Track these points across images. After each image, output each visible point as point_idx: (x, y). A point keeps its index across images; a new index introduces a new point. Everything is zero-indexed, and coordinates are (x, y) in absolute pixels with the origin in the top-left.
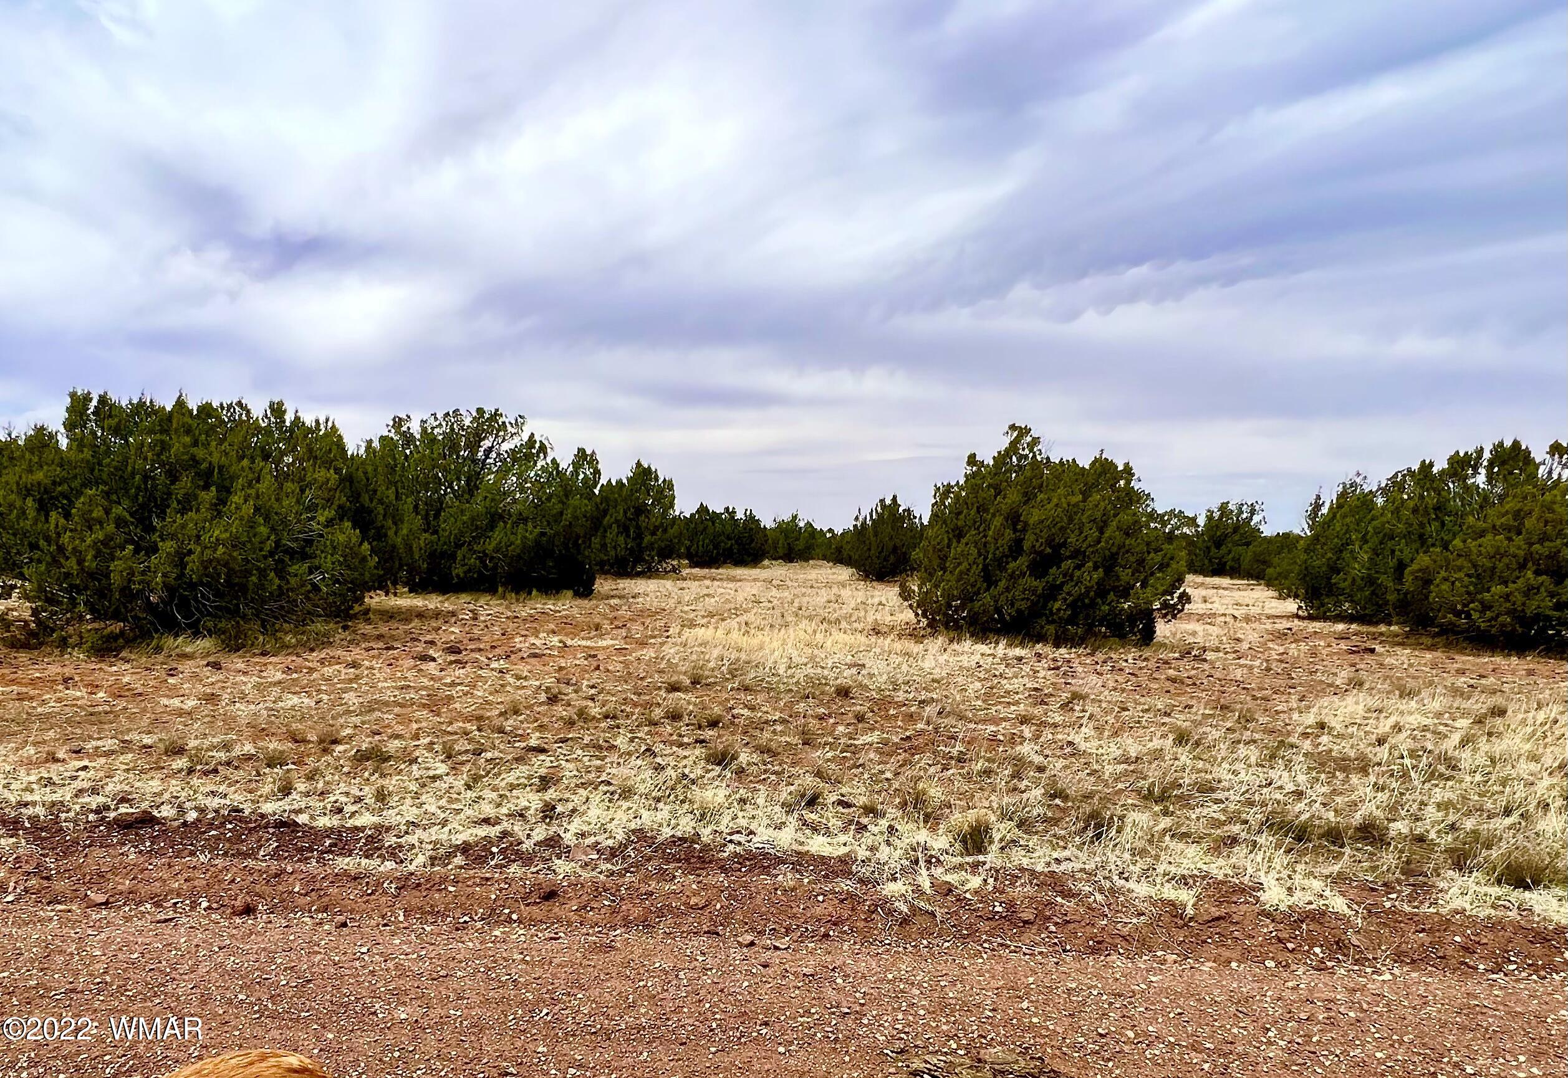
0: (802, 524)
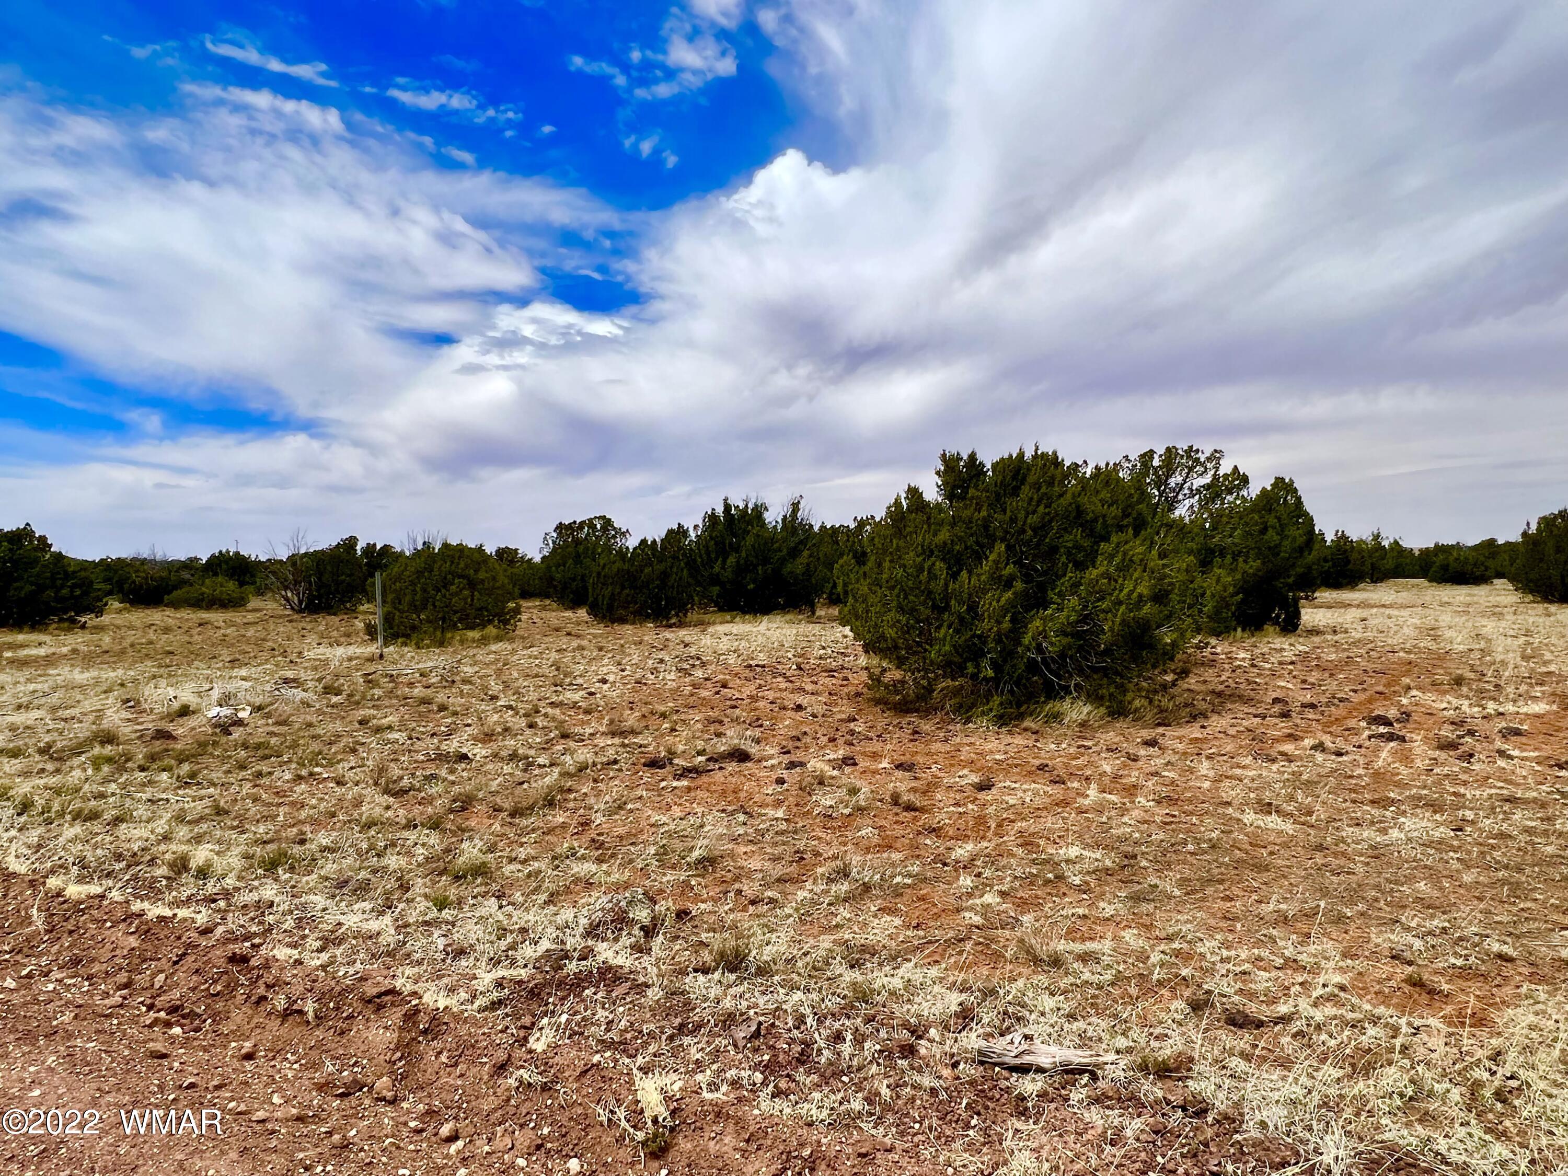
0: (1386, 543)
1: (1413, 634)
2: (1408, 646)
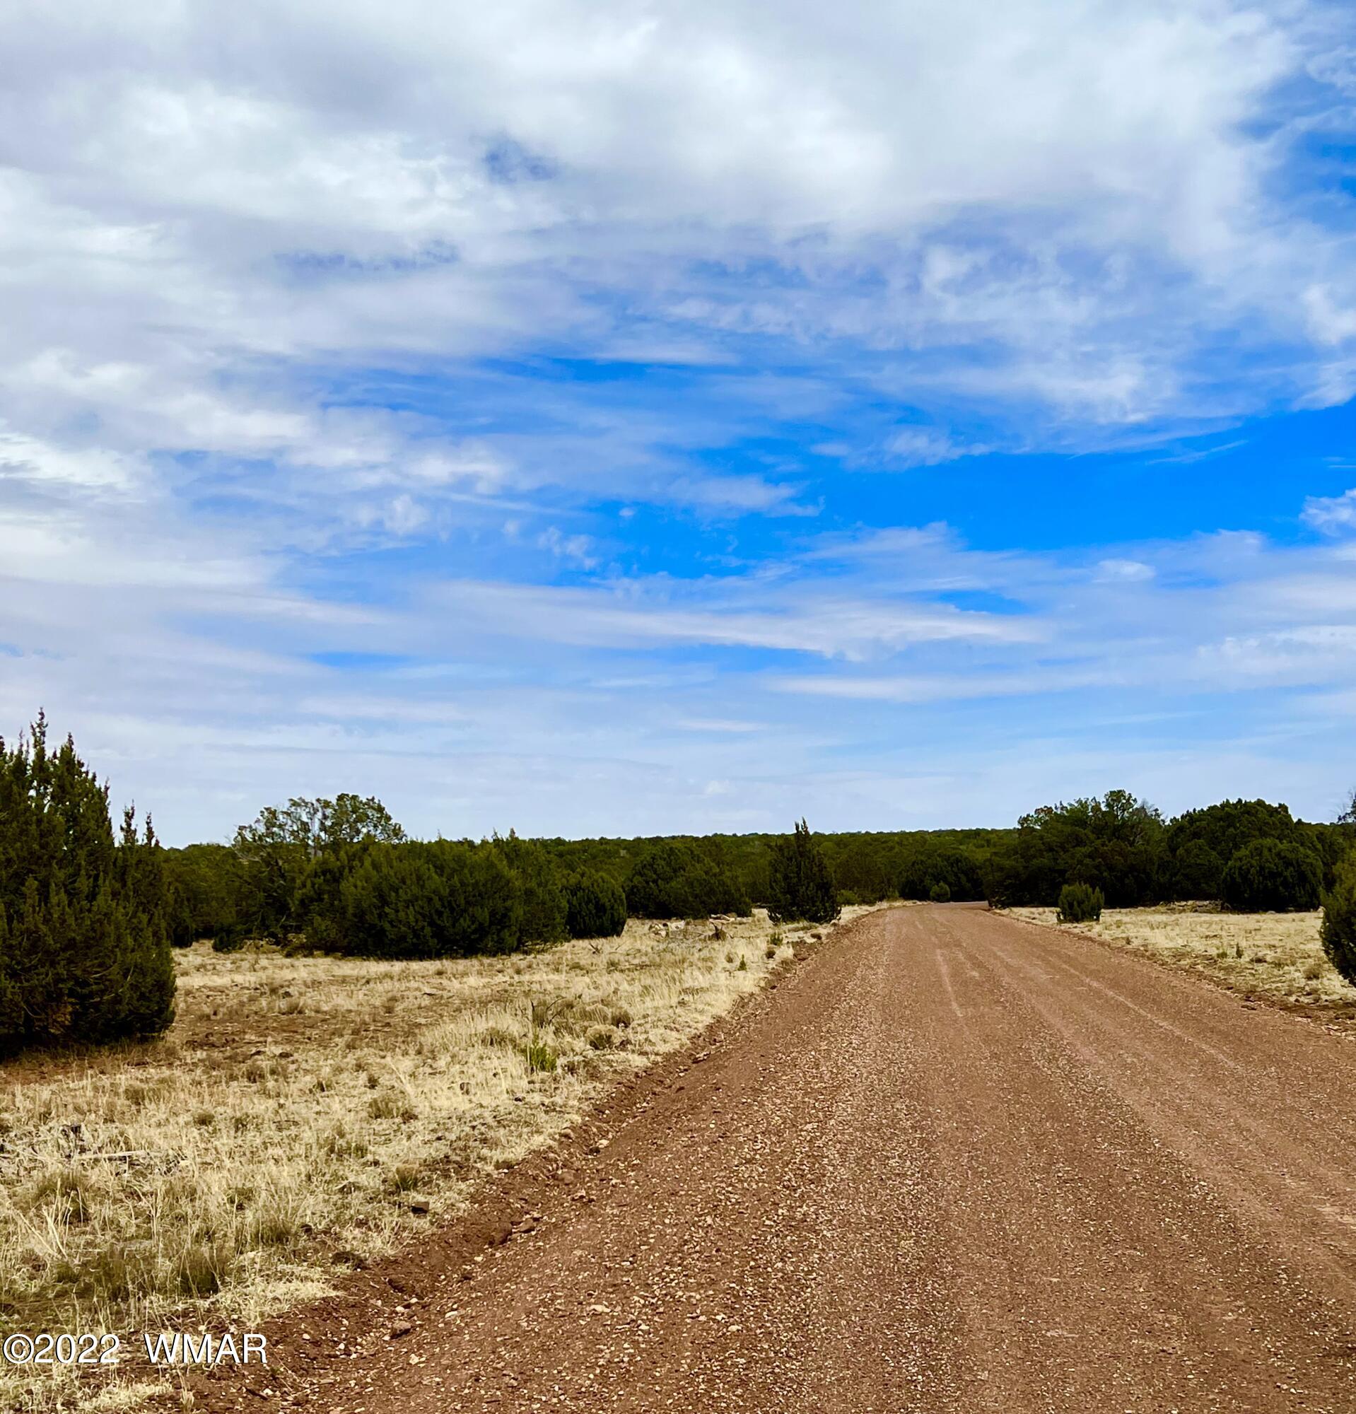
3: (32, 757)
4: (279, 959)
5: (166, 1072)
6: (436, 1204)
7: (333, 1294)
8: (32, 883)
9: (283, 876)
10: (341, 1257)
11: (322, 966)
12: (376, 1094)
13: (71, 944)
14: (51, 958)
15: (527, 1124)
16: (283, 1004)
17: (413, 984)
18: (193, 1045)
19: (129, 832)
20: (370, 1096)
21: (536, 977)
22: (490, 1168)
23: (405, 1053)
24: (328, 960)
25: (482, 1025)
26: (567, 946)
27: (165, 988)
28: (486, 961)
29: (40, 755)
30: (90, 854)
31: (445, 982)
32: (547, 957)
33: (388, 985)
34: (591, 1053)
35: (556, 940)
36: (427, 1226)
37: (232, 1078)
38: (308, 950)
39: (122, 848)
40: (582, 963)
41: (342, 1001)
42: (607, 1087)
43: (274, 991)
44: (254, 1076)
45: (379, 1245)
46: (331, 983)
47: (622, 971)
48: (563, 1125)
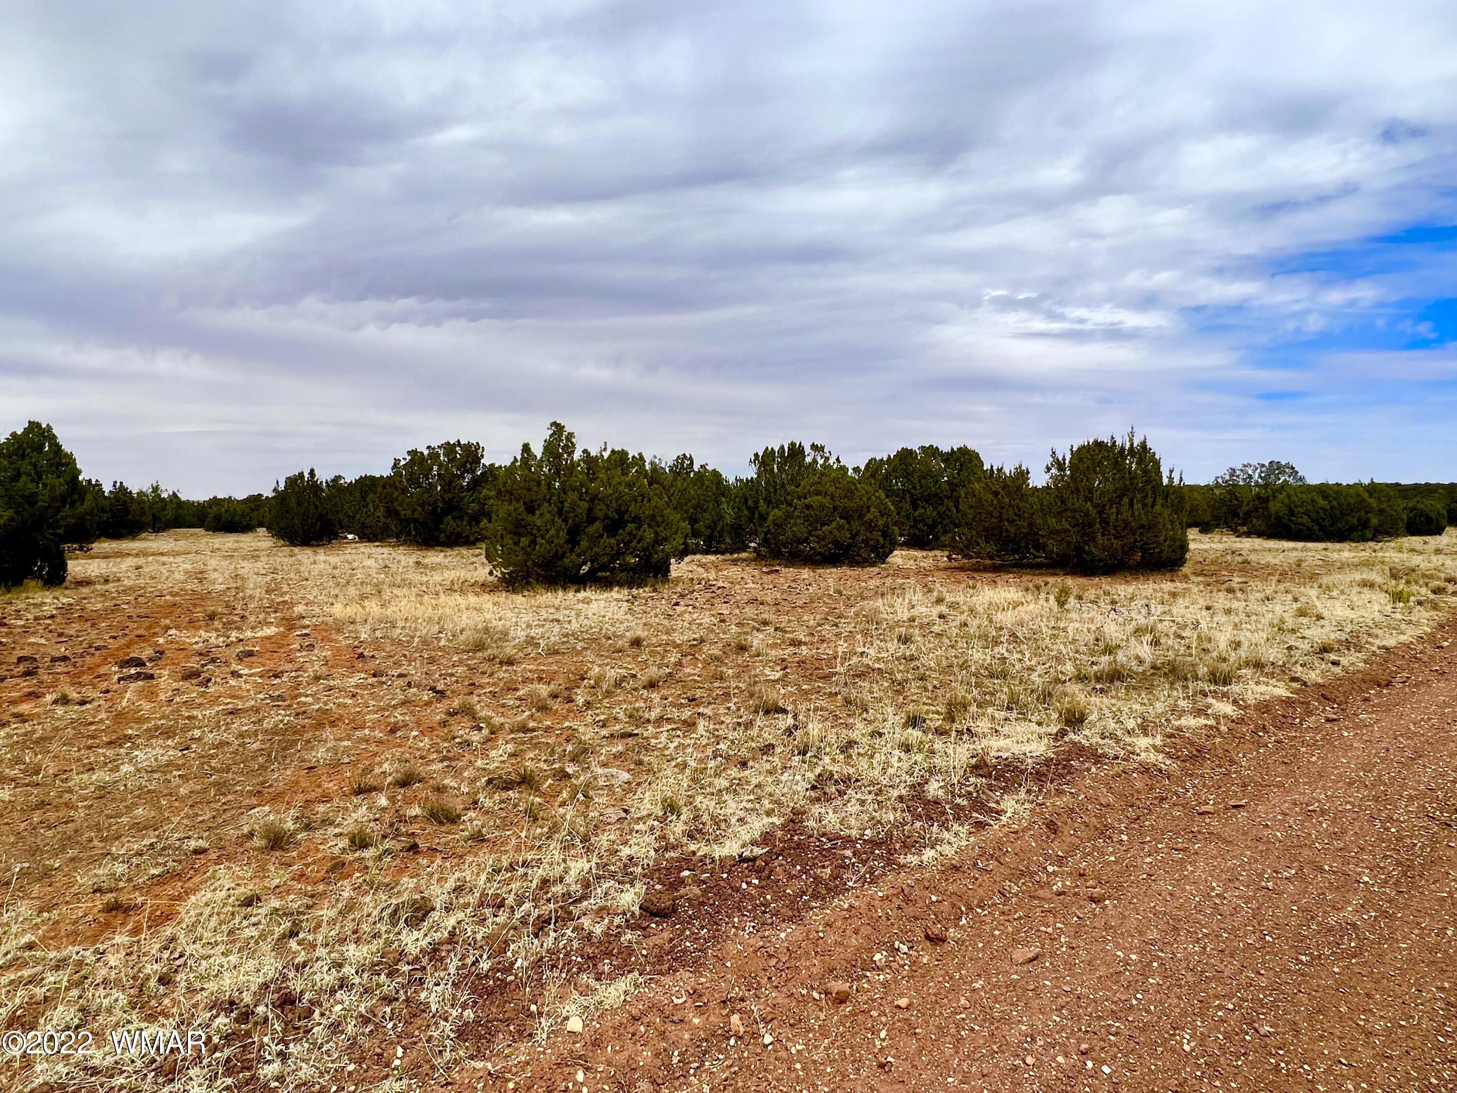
1: (183, 578)
2: (176, 590)
3: (1127, 446)
4: (1233, 538)
5: (1185, 586)
6: (1344, 661)
7: (1291, 695)
8: (1126, 500)
9: (1237, 500)
10: (1294, 679)
11: (1257, 543)
12: (1299, 605)
13: (1142, 526)
14: (1133, 532)
15: (1394, 629)
16: (1240, 559)
17: (1309, 554)
18: (1196, 574)
19: (1171, 478)
20: (1295, 606)
21: (1387, 554)
22: (1374, 649)
23: (1312, 587)
24: (1260, 540)
25: (1358, 576)
26: (1404, 539)
27: (1184, 547)
28: (1354, 545)
29: (1132, 445)
30: (1152, 487)
31: (1329, 554)
32: (1392, 544)
33: (1295, 554)
34: (1432, 596)
35: (1398, 536)
36: (1340, 671)
37: (1219, 591)
38: (1248, 535)
39: (1167, 486)
40: (1417, 548)
41: (1269, 559)
42: (1445, 615)
43: (1233, 553)
44: (1230, 590)
45: (1313, 676)
46: (1264, 551)
47: (1446, 554)
48: (1419, 632)
